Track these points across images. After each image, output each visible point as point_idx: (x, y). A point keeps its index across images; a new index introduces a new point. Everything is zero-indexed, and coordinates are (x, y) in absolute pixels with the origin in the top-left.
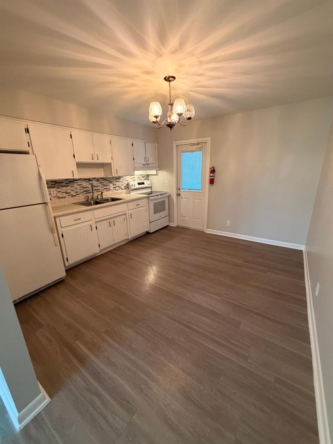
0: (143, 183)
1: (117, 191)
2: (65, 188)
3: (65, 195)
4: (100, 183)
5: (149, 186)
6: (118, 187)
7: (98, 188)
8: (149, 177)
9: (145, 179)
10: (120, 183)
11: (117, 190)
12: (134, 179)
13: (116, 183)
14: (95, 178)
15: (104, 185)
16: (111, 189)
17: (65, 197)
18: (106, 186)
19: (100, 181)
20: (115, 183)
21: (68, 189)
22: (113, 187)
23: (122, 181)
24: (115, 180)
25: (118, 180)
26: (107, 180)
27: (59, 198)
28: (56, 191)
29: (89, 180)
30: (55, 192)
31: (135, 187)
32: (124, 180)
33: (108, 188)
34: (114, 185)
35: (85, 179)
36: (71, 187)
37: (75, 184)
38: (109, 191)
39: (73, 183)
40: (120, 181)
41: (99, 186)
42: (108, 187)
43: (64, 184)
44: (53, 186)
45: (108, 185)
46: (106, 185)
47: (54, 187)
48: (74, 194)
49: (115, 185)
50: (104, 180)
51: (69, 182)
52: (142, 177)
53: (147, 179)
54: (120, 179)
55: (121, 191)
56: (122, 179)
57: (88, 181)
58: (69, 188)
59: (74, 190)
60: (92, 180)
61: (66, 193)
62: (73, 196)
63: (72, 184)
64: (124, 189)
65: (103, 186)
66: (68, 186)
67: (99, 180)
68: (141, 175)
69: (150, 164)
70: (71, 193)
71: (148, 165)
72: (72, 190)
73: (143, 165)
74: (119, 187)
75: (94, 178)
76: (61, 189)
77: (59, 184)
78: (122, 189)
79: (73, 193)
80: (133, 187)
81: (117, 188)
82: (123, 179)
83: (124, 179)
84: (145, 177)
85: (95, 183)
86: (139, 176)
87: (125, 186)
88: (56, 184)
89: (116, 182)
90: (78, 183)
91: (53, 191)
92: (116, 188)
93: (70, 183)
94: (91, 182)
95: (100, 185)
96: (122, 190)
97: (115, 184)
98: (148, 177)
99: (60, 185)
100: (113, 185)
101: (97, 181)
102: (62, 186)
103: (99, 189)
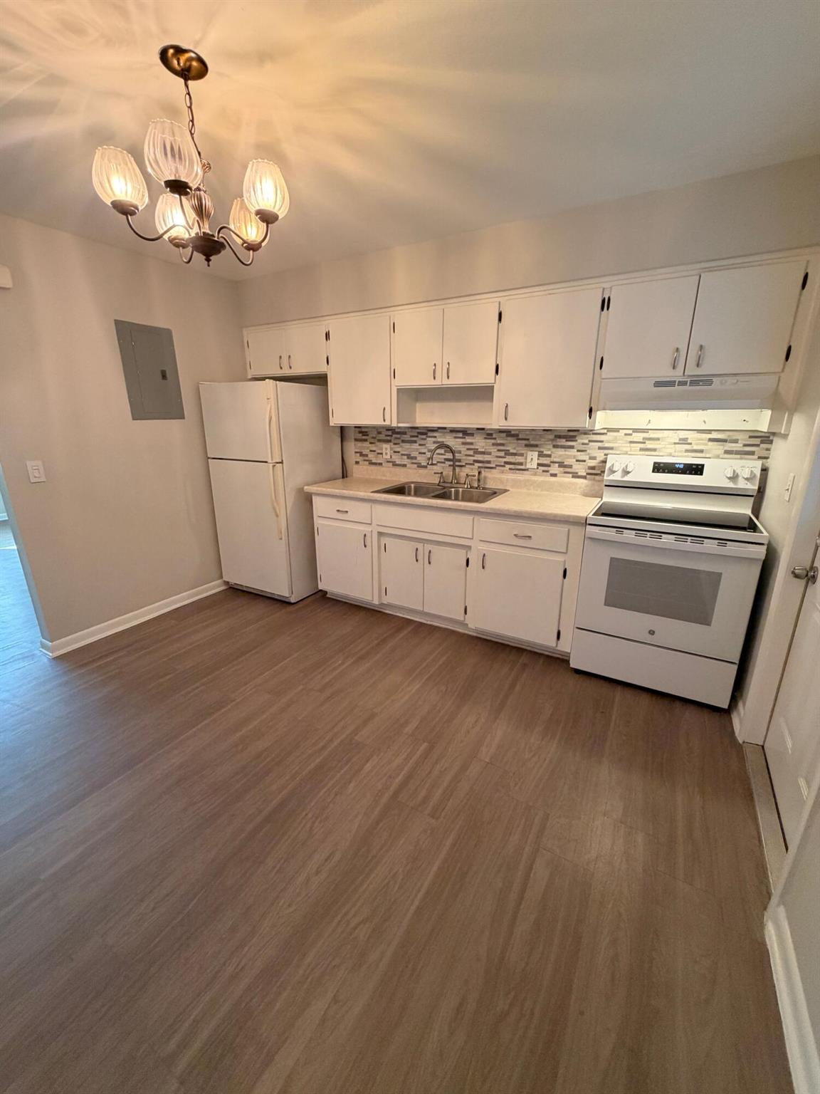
0: (697, 470)
1: (553, 479)
2: (407, 446)
3: (405, 461)
4: (493, 444)
5: (731, 485)
6: (559, 466)
7: (487, 458)
8: (773, 447)
9: (727, 452)
10: (573, 452)
11: (555, 475)
12: (649, 445)
13: (554, 450)
14: (483, 429)
15: (508, 453)
16: (528, 466)
17: (405, 466)
18: (515, 454)
19: (495, 439)
20: (549, 450)
21: (413, 449)
22: (536, 462)
23: (582, 447)
24: (552, 440)
25: (563, 442)
26: (520, 437)
27: (395, 465)
28: (391, 449)
29: (465, 432)
30: (388, 451)
31: (627, 478)
32: (591, 444)
33: (521, 464)
34: (541, 455)
35: (453, 431)
36: (420, 445)
37: (428, 439)
38: (521, 472)
39: (424, 437)
40: (572, 447)
41: (490, 454)
42: (519, 459)
43: (406, 437)
44: (389, 438)
45: (522, 455)
46: (515, 451)
47: (390, 441)
48: (424, 463)
49: (549, 456)
50: (509, 438)
51: (416, 434)
52: (710, 440)
53: (752, 453)
54: (576, 441)
55: (568, 479)
56: (582, 439)
57: (461, 435)
58: (415, 446)
59: (424, 453)
60: (472, 435)
61: (409, 457)
62: (420, 466)
63: (423, 439)
64: (584, 477)
65: (502, 454)
66: (415, 442)
67: (494, 436)
68: (710, 431)
69: (714, 379)
70: (418, 458)
71: (693, 383)
72: (420, 453)
73: (658, 384)
74: (561, 465)
75: (478, 429)
76: (401, 447)
77: (398, 436)
78: (575, 476)
79: (422, 460)
80: (617, 477)
81: (555, 469)
82: (586, 441)
83: (590, 441)
84: (736, 441)
85: (480, 443)
86: (691, 436)
87: (593, 468)
88: (394, 436)
89: (555, 446)
90: (435, 437)
91: (386, 449)
92: (549, 466)
93: (420, 436)
94: (468, 440)
95: (493, 450)
96: (573, 477)
97: (549, 453)
98: (771, 442)
99: (399, 438)
100: (539, 456)
101: (486, 438)
102: (403, 441)
103: (489, 462)
